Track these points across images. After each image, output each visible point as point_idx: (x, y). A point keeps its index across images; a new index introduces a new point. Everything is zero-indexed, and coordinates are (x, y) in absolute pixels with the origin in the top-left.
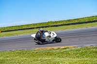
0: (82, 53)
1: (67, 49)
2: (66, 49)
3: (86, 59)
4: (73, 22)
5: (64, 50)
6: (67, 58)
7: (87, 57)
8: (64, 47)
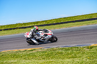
0: (48, 54)
1: (34, 51)
2: (32, 50)
3: (51, 60)
4: (41, 24)
5: (31, 52)
6: (33, 60)
7: (52, 58)
8: (30, 49)
